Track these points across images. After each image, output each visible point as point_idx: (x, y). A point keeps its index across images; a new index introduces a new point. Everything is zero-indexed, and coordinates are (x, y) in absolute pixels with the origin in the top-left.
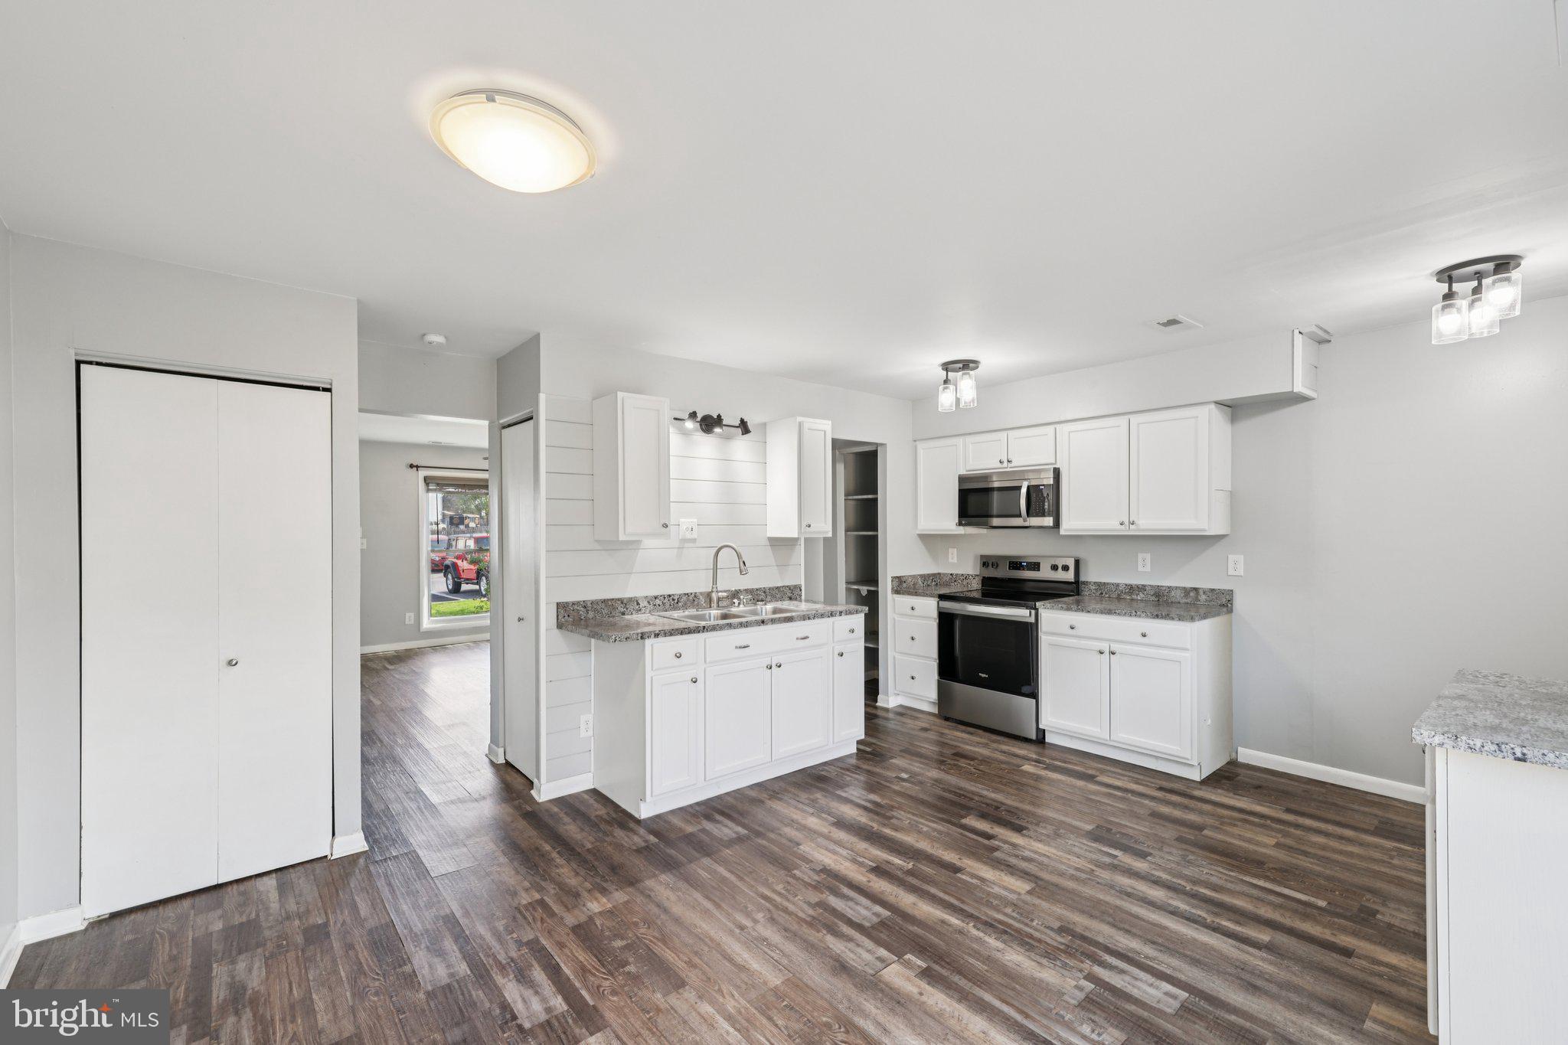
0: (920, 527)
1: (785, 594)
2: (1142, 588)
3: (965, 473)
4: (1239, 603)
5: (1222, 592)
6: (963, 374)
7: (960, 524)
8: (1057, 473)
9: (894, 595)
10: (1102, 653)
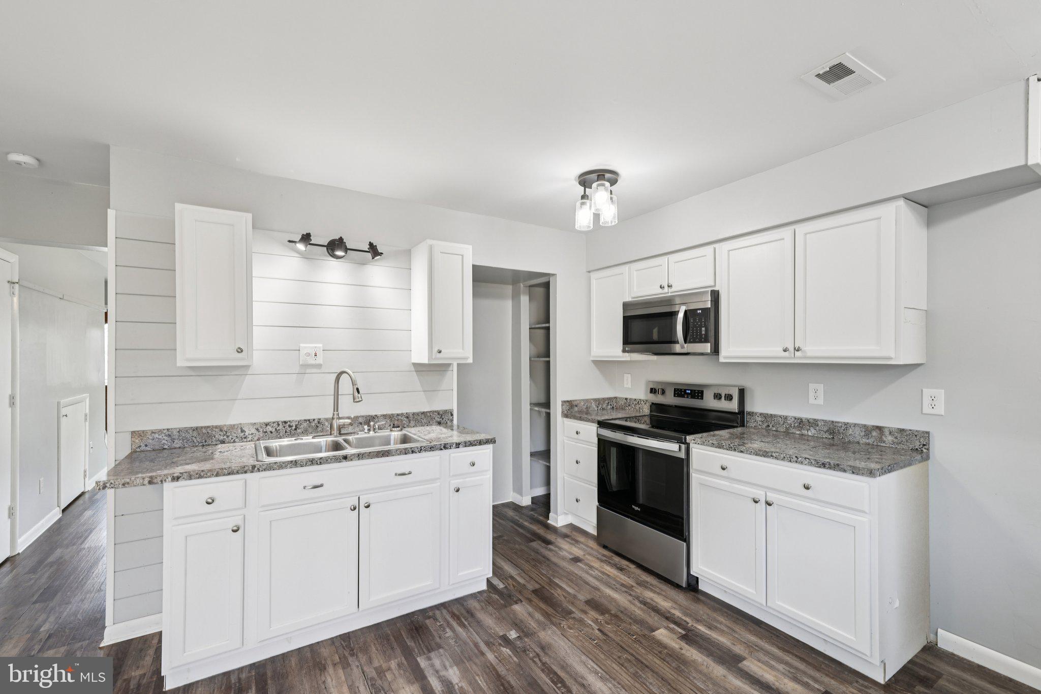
0: (593, 354)
1: (432, 419)
2: (813, 423)
3: (630, 300)
4: (938, 447)
5: (914, 434)
6: (598, 185)
7: (624, 351)
8: (715, 296)
9: (565, 419)
10: (756, 502)
